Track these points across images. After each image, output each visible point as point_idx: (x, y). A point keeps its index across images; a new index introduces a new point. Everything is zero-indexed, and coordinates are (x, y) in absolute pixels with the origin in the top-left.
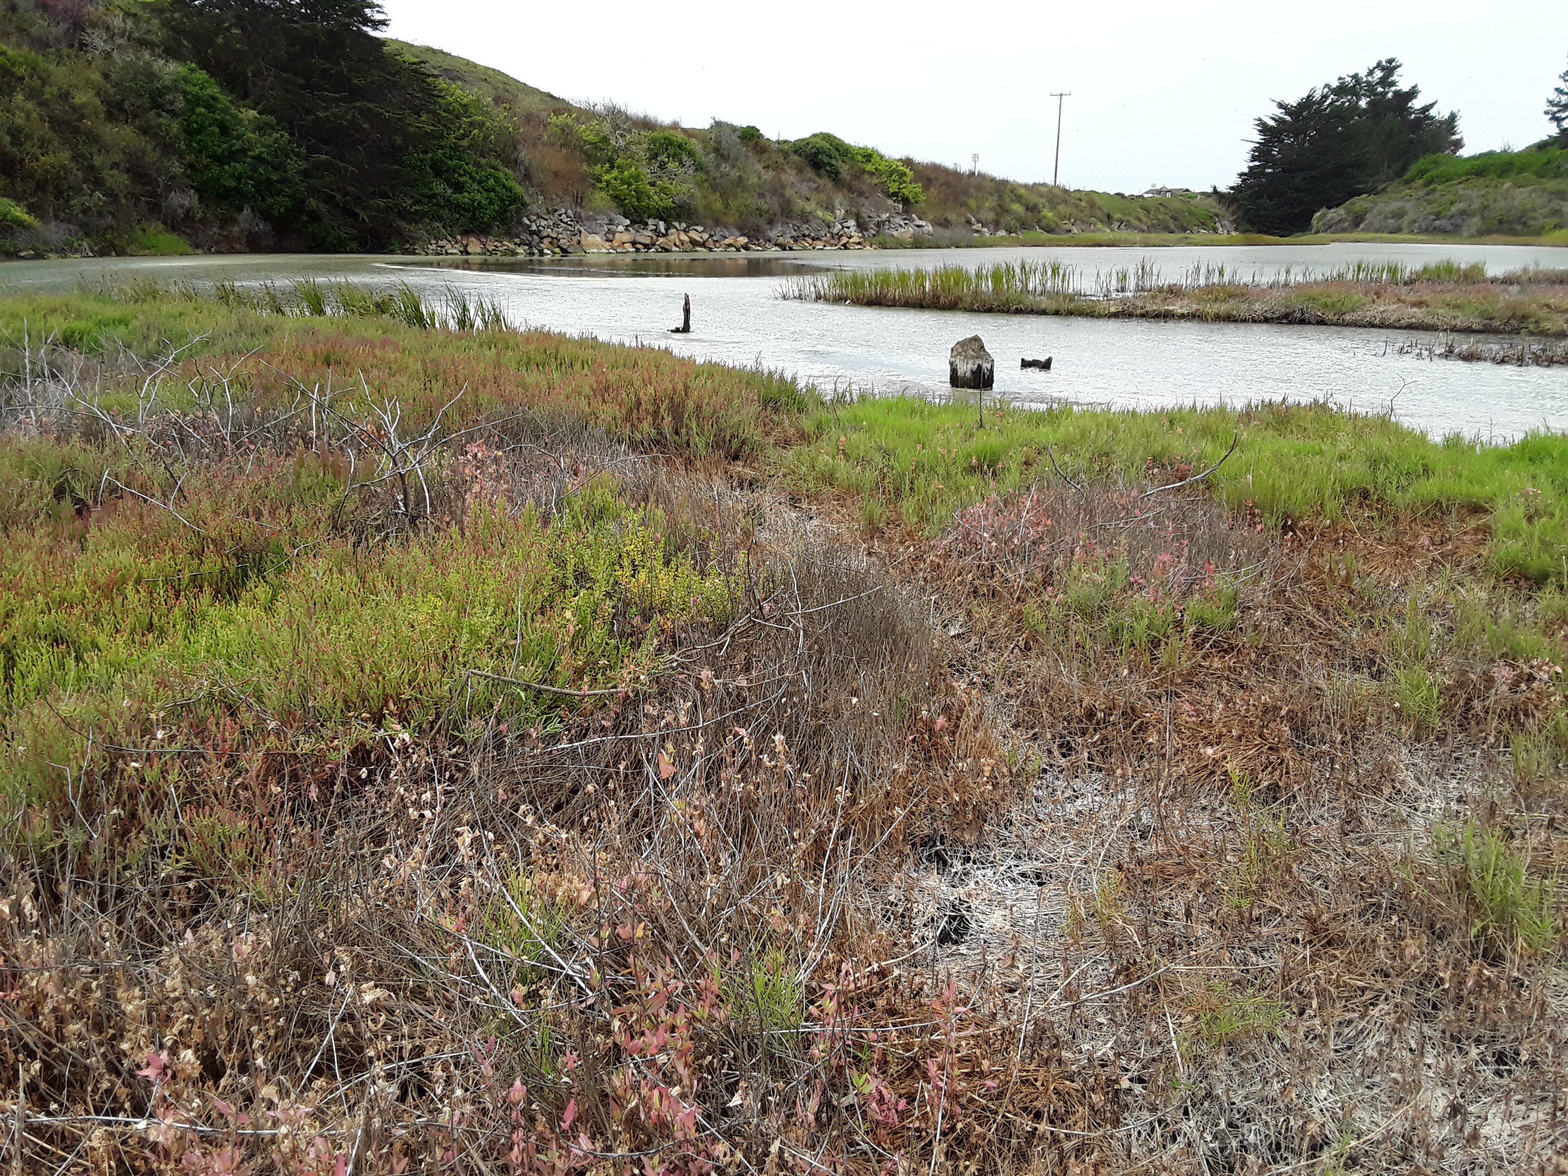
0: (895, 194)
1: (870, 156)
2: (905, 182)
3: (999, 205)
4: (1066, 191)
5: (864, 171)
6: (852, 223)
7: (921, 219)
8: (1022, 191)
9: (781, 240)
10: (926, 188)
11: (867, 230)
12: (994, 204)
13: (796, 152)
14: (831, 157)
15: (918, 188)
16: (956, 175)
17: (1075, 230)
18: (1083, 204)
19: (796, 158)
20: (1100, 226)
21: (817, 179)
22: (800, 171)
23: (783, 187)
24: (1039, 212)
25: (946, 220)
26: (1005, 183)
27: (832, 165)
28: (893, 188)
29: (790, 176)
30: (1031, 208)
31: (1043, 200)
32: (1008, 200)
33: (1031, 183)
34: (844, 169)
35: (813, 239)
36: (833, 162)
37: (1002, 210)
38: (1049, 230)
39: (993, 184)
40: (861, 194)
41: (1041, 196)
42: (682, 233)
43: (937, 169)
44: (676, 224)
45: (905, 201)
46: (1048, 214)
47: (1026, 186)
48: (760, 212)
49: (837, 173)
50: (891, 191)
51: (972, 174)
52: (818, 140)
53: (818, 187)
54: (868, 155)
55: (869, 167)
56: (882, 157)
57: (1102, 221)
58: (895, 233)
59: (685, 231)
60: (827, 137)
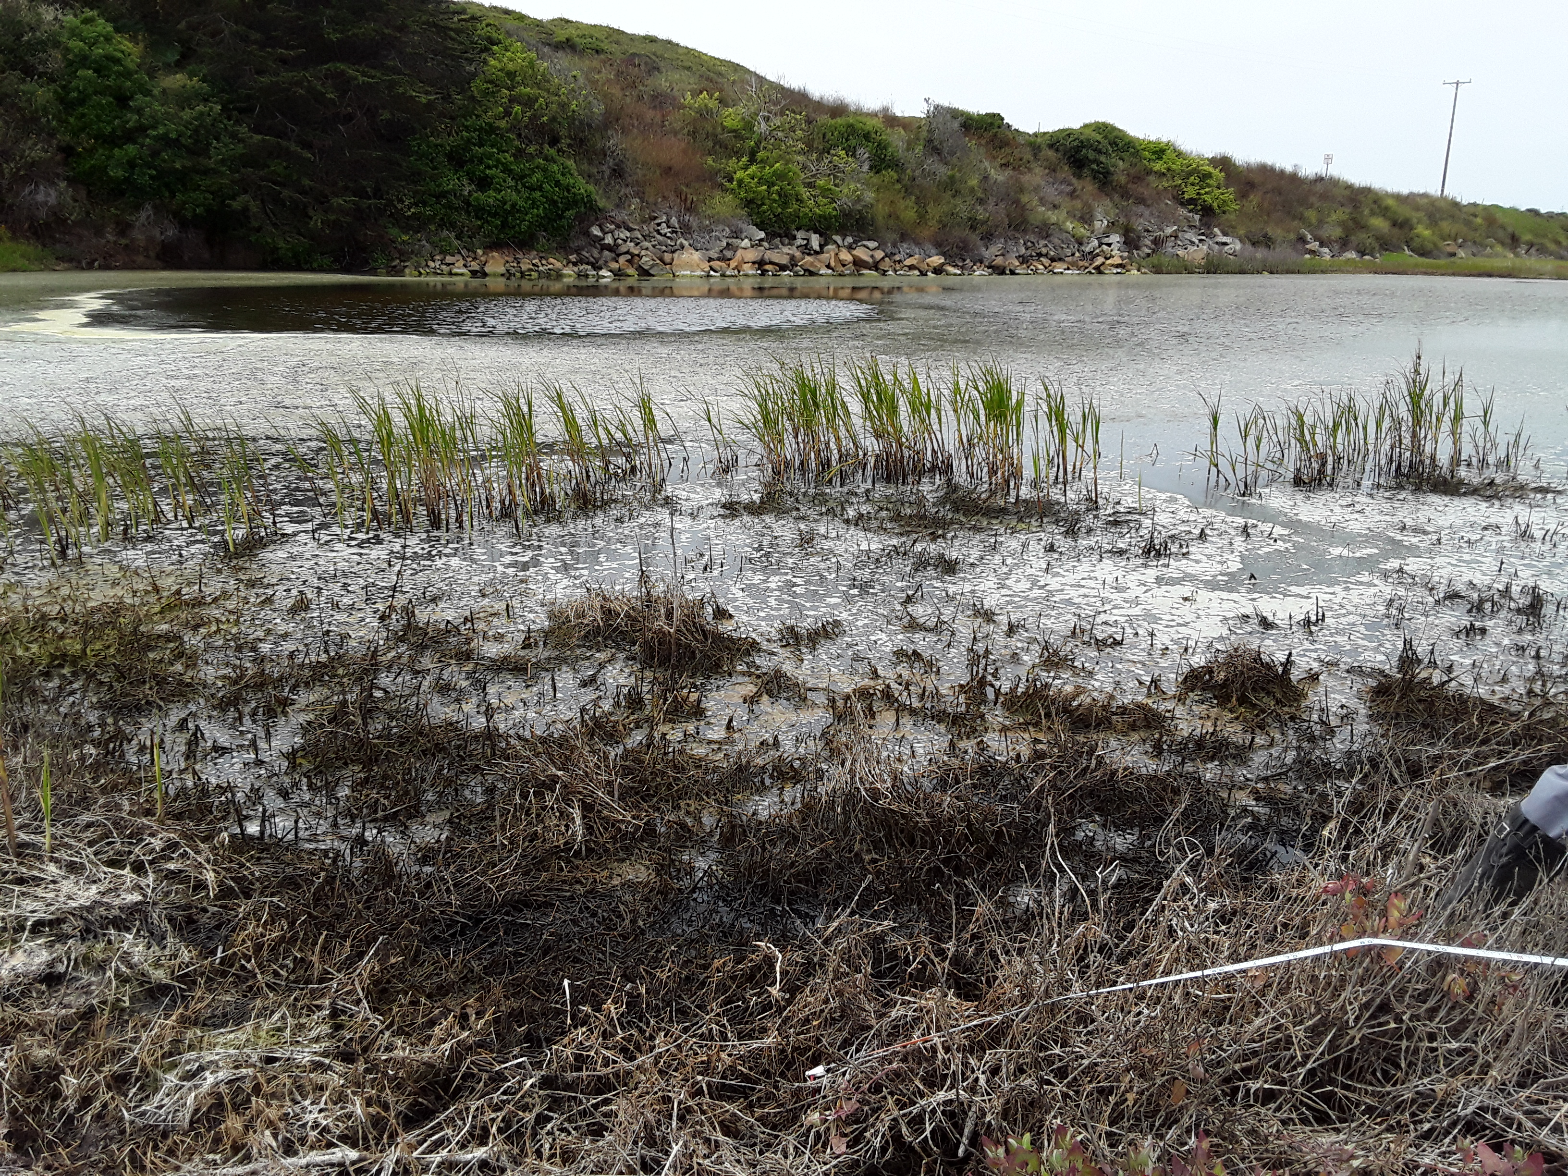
0: (1191, 201)
1: (1163, 151)
2: (1209, 186)
3: (1354, 220)
4: (1456, 204)
5: (1149, 172)
6: (1115, 238)
7: (1225, 234)
8: (1390, 202)
9: (999, 261)
10: (1243, 195)
11: (1137, 248)
12: (1345, 217)
13: (1051, 146)
14: (1100, 152)
15: (1229, 194)
16: (1293, 178)
17: (1461, 253)
18: (1479, 220)
19: (1051, 153)
20: (1499, 249)
21: (1074, 181)
22: (1053, 169)
23: (1021, 190)
24: (1412, 228)
25: (1265, 236)
26: (1367, 191)
27: (1099, 163)
28: (1190, 192)
29: (1036, 177)
30: (1401, 224)
31: (1421, 214)
32: (1366, 212)
33: (1405, 191)
34: (1120, 167)
35: (1053, 260)
36: (1103, 158)
37: (1356, 224)
38: (1423, 253)
39: (1347, 192)
40: (1141, 201)
41: (1417, 209)
42: (844, 250)
43: (1265, 171)
44: (838, 238)
45: (1207, 212)
46: (1423, 231)
47: (1398, 197)
48: (973, 224)
49: (1107, 174)
50: (1186, 196)
51: (1319, 179)
52: (1088, 132)
53: (1074, 191)
54: (1160, 151)
55: (1158, 166)
56: (1179, 154)
57: (1503, 244)
58: (1181, 252)
59: (850, 248)
60: (1103, 128)
